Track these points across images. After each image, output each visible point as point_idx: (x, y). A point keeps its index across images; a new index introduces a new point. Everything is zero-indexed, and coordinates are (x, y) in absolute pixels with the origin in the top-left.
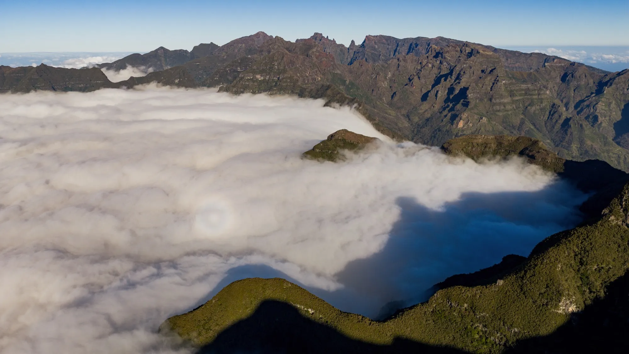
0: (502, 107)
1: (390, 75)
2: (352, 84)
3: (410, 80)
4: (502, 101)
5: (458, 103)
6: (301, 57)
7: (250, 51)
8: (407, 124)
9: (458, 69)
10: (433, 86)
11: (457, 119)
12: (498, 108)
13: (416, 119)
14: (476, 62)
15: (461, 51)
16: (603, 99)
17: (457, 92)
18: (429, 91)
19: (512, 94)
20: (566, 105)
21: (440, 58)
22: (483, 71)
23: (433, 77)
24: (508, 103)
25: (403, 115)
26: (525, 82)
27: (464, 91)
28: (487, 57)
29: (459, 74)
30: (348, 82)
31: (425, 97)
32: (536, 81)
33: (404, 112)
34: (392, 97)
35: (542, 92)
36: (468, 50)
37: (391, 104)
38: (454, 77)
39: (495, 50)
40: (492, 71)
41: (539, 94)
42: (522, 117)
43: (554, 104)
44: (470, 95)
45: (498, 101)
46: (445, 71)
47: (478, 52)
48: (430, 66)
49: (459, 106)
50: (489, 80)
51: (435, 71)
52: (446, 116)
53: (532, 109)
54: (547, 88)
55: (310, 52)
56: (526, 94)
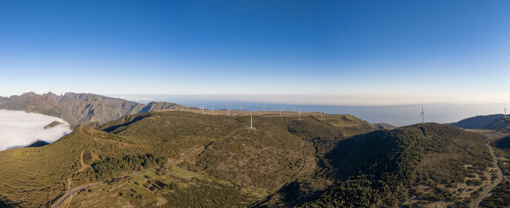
0: (104, 115)
1: (72, 106)
2: (60, 108)
3: (78, 107)
4: (104, 113)
5: (91, 114)
6: (45, 101)
7: (28, 98)
8: (77, 121)
9: (91, 104)
10: (85, 109)
11: (91, 119)
12: (102, 115)
13: (80, 119)
14: (97, 103)
15: (93, 99)
16: (132, 112)
17: (91, 110)
18: (84, 111)
19: (107, 111)
21: (87, 101)
22: (98, 105)
23: (85, 106)
24: (105, 114)
25: (76, 118)
26: (112, 107)
27: (93, 110)
29: (92, 105)
30: (59, 108)
31: (82, 112)
32: (115, 107)
33: (76, 117)
34: (73, 112)
35: (115, 110)
36: (95, 98)
37: (72, 115)
38: (90, 106)
40: (101, 105)
41: (114, 111)
42: (110, 118)
43: (118, 114)
44: (94, 112)
45: (102, 113)
47: (97, 99)
48: (84, 103)
49: (91, 115)
50: (100, 107)
51: (86, 105)
52: (88, 118)
53: (112, 115)
54: (118, 109)
55: (47, 99)
56: (111, 111)
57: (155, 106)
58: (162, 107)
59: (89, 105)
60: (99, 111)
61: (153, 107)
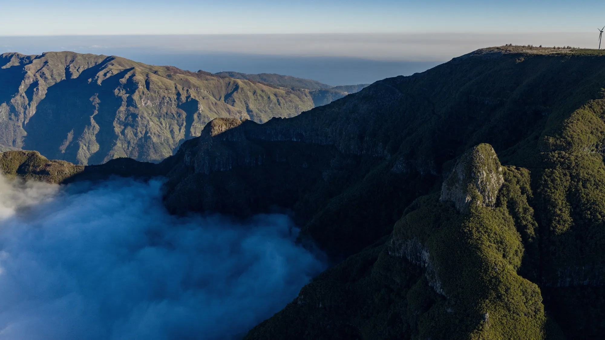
57: (39, 67)
58: (67, 69)
61: (33, 71)
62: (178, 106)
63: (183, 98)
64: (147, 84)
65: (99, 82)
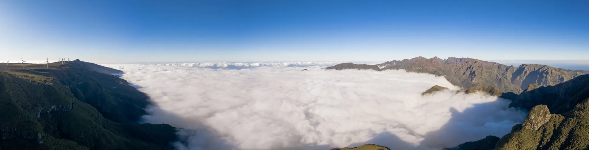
1: (454, 68)
2: (444, 70)
3: (460, 69)
4: (484, 74)
7: (416, 61)
9: (472, 66)
10: (466, 71)
11: (473, 80)
14: (477, 65)
15: (473, 62)
17: (472, 72)
19: (486, 72)
20: (500, 75)
21: (467, 63)
22: (479, 67)
23: (466, 69)
24: (486, 75)
25: (458, 79)
27: (474, 72)
28: (479, 63)
29: (473, 68)
30: (442, 70)
31: (464, 74)
34: (455, 74)
36: (475, 61)
37: (455, 76)
38: (471, 68)
39: (482, 61)
40: (481, 66)
41: (493, 72)
44: (476, 73)
46: (469, 67)
47: (477, 62)
48: (465, 65)
49: (473, 76)
50: (480, 69)
51: (467, 67)
52: (470, 78)
53: (492, 76)
55: (432, 62)
56: (490, 72)
59: (469, 68)
60: (480, 73)
62: (559, 79)
63: (560, 77)
64: (551, 73)
65: (540, 72)
